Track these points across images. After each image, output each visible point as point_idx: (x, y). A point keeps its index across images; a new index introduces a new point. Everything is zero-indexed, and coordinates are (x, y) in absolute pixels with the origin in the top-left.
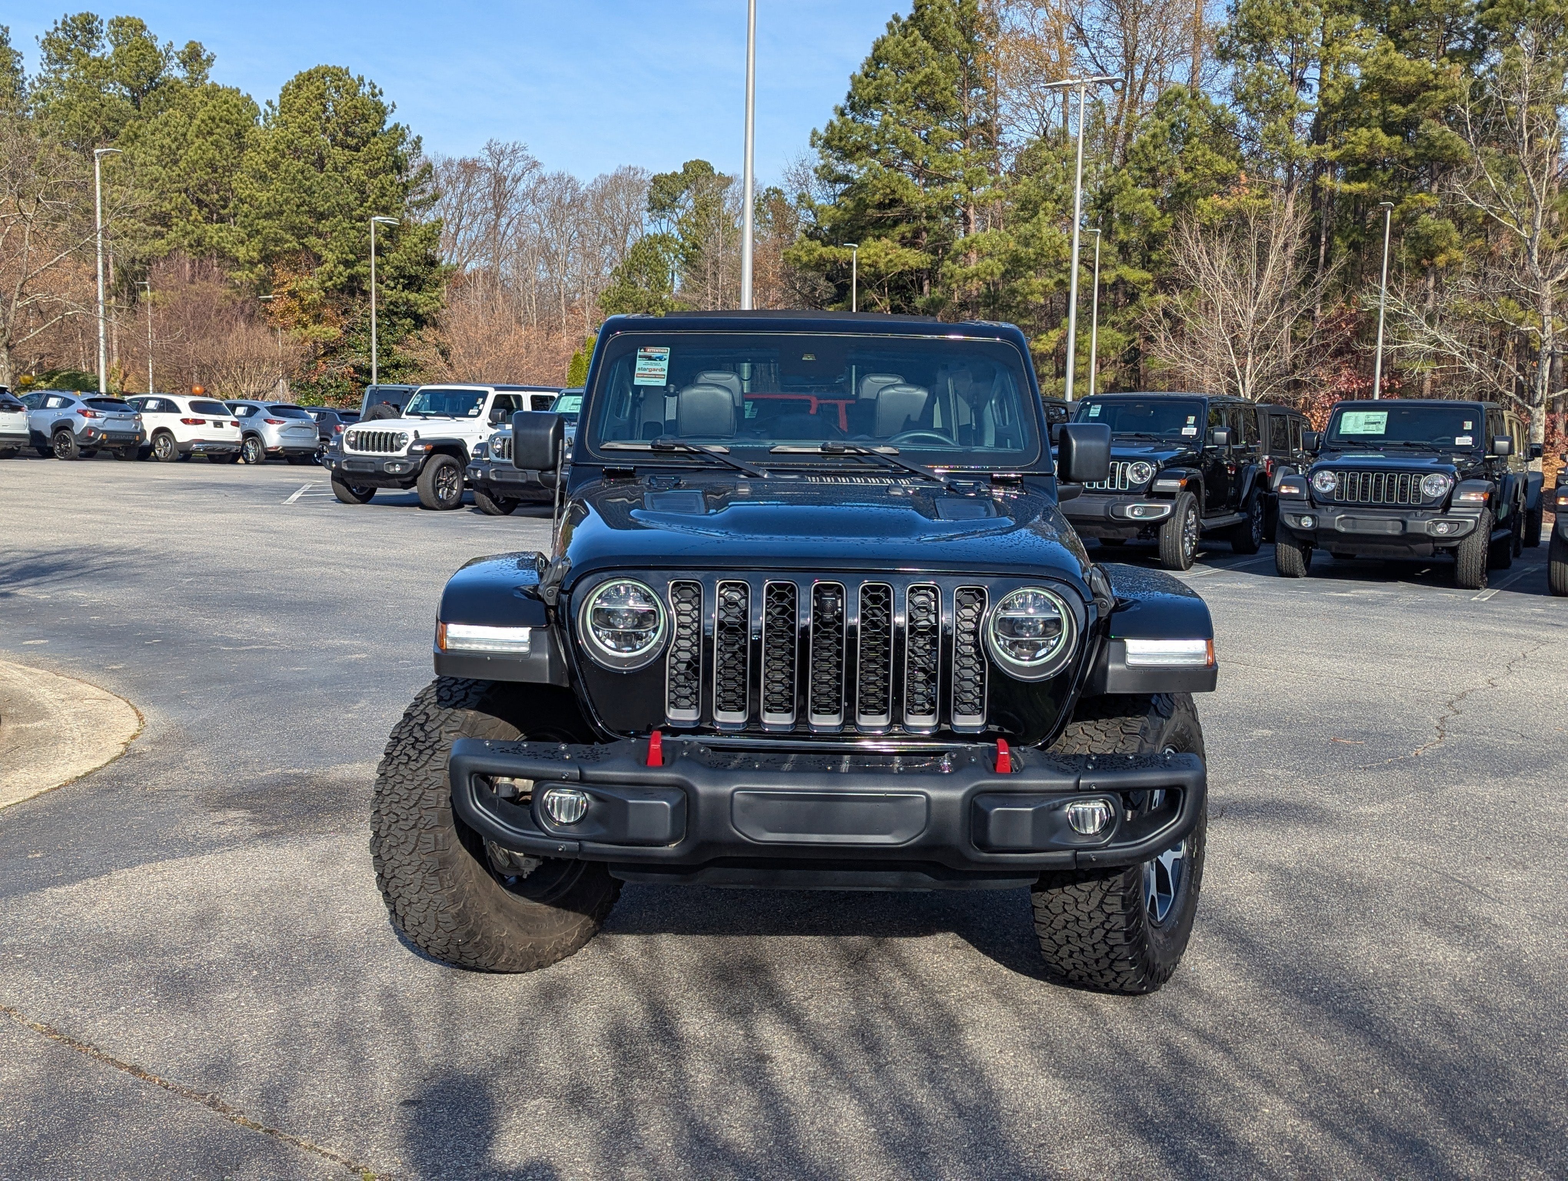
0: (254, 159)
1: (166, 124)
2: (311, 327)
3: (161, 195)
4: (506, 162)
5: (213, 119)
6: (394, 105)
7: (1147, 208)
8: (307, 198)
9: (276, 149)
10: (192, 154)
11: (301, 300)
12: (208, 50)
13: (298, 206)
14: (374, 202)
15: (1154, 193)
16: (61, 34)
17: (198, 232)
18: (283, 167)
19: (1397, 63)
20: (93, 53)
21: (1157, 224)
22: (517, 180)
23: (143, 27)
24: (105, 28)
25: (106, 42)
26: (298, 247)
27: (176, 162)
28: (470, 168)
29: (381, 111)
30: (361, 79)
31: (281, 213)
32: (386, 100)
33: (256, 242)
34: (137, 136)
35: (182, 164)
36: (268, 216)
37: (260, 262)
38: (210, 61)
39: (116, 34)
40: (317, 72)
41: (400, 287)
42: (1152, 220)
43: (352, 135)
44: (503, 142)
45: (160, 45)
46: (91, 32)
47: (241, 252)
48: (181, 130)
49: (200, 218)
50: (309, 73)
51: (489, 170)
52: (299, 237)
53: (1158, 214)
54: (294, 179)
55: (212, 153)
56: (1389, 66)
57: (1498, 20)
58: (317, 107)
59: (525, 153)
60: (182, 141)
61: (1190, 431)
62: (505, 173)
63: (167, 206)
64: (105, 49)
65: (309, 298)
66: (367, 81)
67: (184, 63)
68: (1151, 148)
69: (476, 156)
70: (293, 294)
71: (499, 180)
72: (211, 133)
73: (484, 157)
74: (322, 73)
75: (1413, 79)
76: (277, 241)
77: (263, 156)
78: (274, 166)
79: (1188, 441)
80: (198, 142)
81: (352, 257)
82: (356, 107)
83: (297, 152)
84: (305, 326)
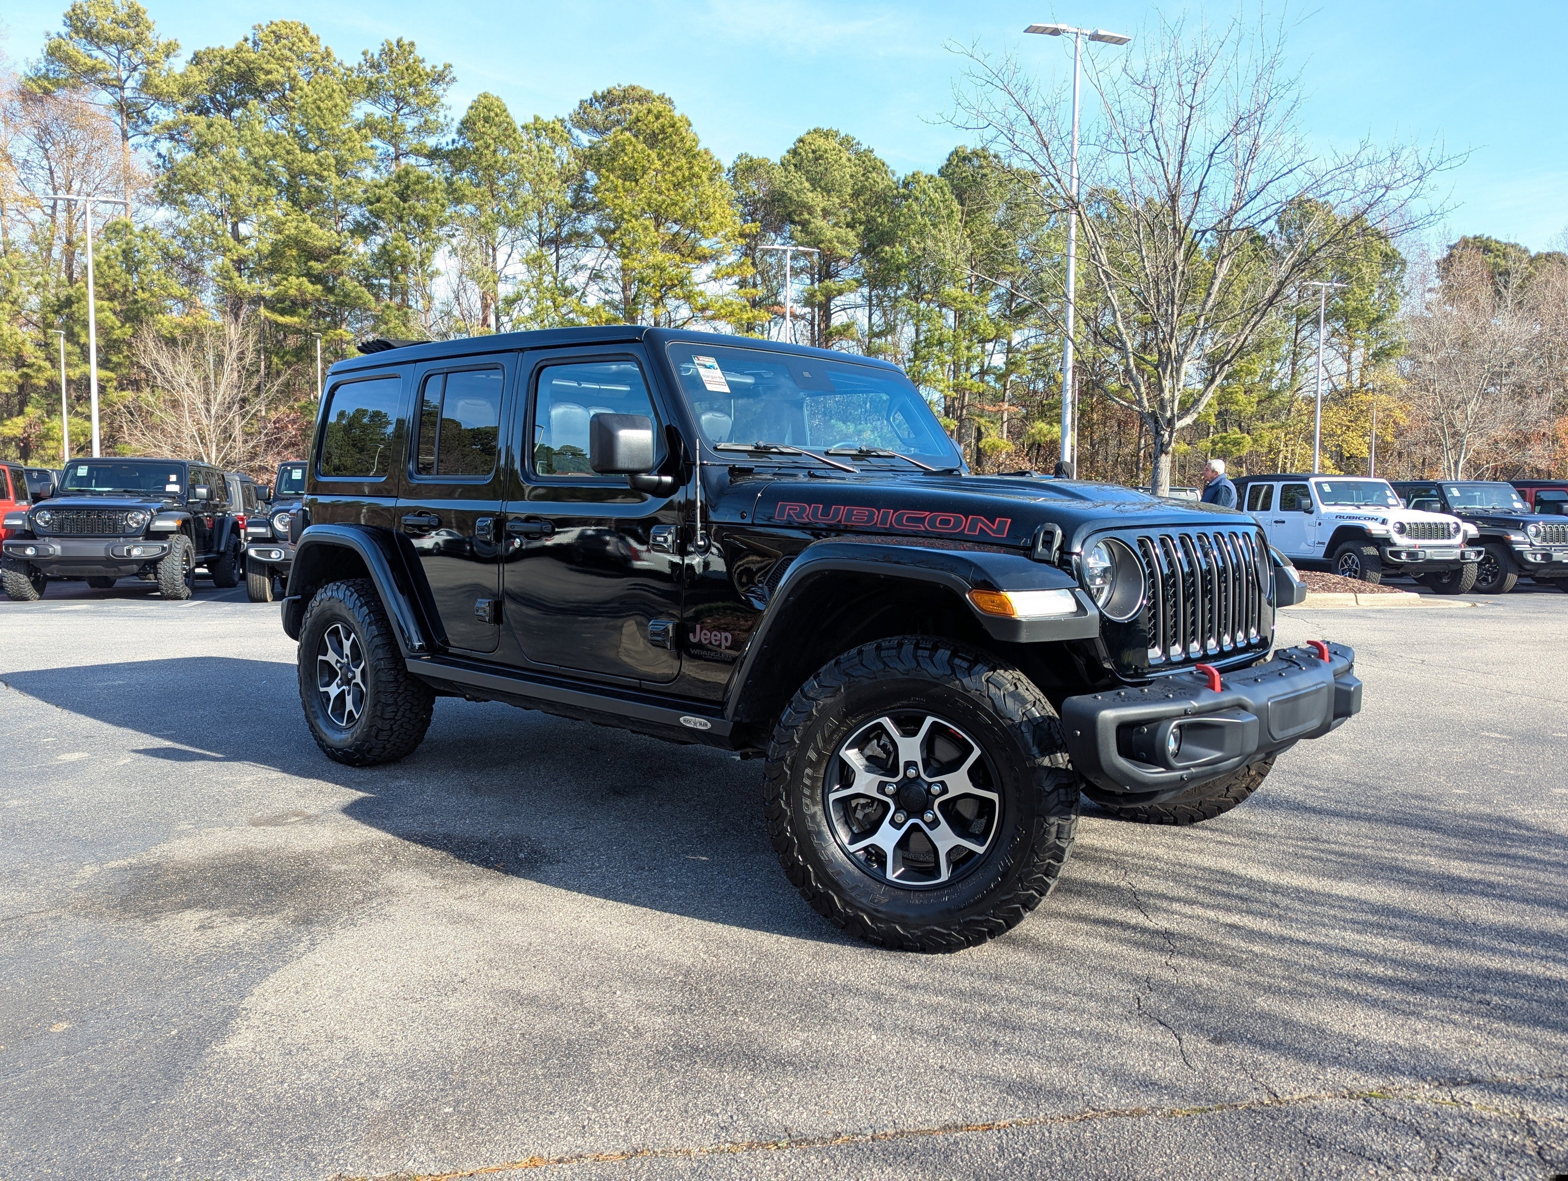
7: (107, 317)
15: (111, 305)
19: (313, 231)
21: (118, 332)
42: (112, 328)
53: (118, 324)
56: (307, 232)
57: (384, 213)
61: (172, 488)
68: (105, 267)
75: (326, 244)
79: (172, 496)
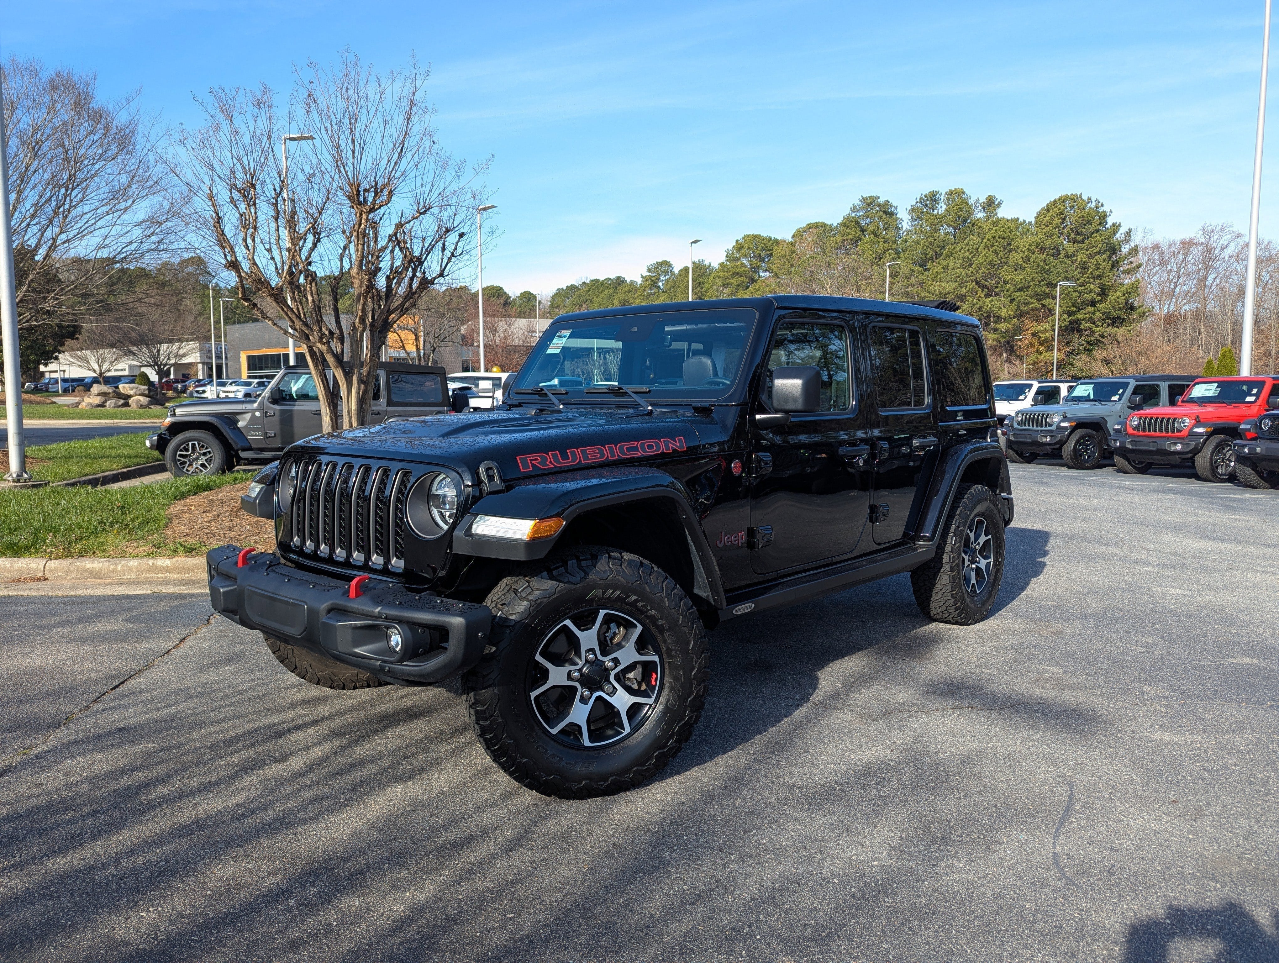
0: (1016, 257)
1: (968, 245)
2: (1044, 354)
3: (961, 285)
4: (1215, 237)
5: (994, 238)
6: (1111, 212)
8: (1046, 276)
9: (1029, 249)
10: (980, 259)
11: (1040, 338)
12: (999, 197)
13: (1040, 282)
14: (1092, 273)
16: (919, 205)
17: (980, 303)
18: (1032, 260)
20: (935, 212)
22: (1223, 248)
23: (963, 193)
24: (942, 198)
25: (943, 204)
26: (1039, 306)
27: (971, 265)
28: (1187, 245)
29: (1103, 217)
30: (1090, 199)
31: (1029, 287)
32: (1106, 208)
33: (1013, 306)
34: (952, 254)
35: (974, 266)
36: (1020, 290)
37: (1014, 317)
38: (999, 205)
39: (948, 199)
40: (1060, 199)
41: (1105, 325)
43: (1080, 234)
44: (1214, 224)
45: (971, 202)
46: (935, 200)
47: (1004, 313)
48: (975, 247)
49: (982, 295)
50: (1055, 201)
51: (1202, 243)
52: (1039, 300)
54: (1038, 265)
55: (992, 257)
58: (1057, 220)
59: (1231, 229)
60: (976, 252)
62: (1214, 245)
63: (964, 290)
64: (942, 208)
65: (1043, 336)
66: (1093, 200)
67: (984, 208)
69: (1192, 236)
70: (1034, 335)
71: (1209, 250)
72: (992, 246)
73: (1199, 236)
74: (1063, 200)
76: (1026, 304)
77: (1021, 254)
78: (1027, 259)
80: (984, 252)
81: (1074, 309)
82: (1083, 217)
83: (1042, 250)
84: (1041, 354)
